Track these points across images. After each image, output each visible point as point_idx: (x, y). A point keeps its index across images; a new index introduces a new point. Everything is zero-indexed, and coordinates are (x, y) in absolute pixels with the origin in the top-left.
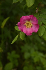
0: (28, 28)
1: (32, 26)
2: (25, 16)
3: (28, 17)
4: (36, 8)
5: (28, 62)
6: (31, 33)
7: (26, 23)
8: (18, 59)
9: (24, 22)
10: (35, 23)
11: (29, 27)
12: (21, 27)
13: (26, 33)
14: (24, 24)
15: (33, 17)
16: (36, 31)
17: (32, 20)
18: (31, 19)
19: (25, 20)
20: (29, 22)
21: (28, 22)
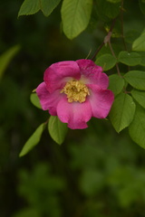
0: (74, 102)
1: (87, 97)
2: (60, 63)
3: (74, 65)
4: (107, 29)
5: (99, 205)
6: (87, 120)
7: (68, 85)
8: (60, 194)
9: (59, 84)
10: (97, 86)
11: (77, 98)
12: (49, 101)
13: (66, 122)
14: (61, 88)
15: (89, 66)
16: (104, 115)
17: (88, 76)
18: (84, 73)
19: (64, 76)
20: (77, 84)
21: (73, 84)
